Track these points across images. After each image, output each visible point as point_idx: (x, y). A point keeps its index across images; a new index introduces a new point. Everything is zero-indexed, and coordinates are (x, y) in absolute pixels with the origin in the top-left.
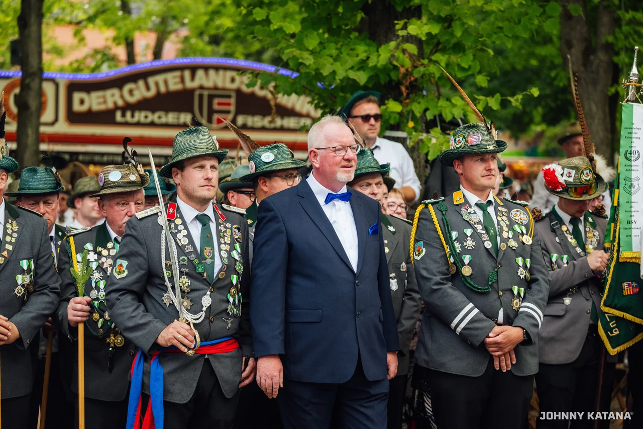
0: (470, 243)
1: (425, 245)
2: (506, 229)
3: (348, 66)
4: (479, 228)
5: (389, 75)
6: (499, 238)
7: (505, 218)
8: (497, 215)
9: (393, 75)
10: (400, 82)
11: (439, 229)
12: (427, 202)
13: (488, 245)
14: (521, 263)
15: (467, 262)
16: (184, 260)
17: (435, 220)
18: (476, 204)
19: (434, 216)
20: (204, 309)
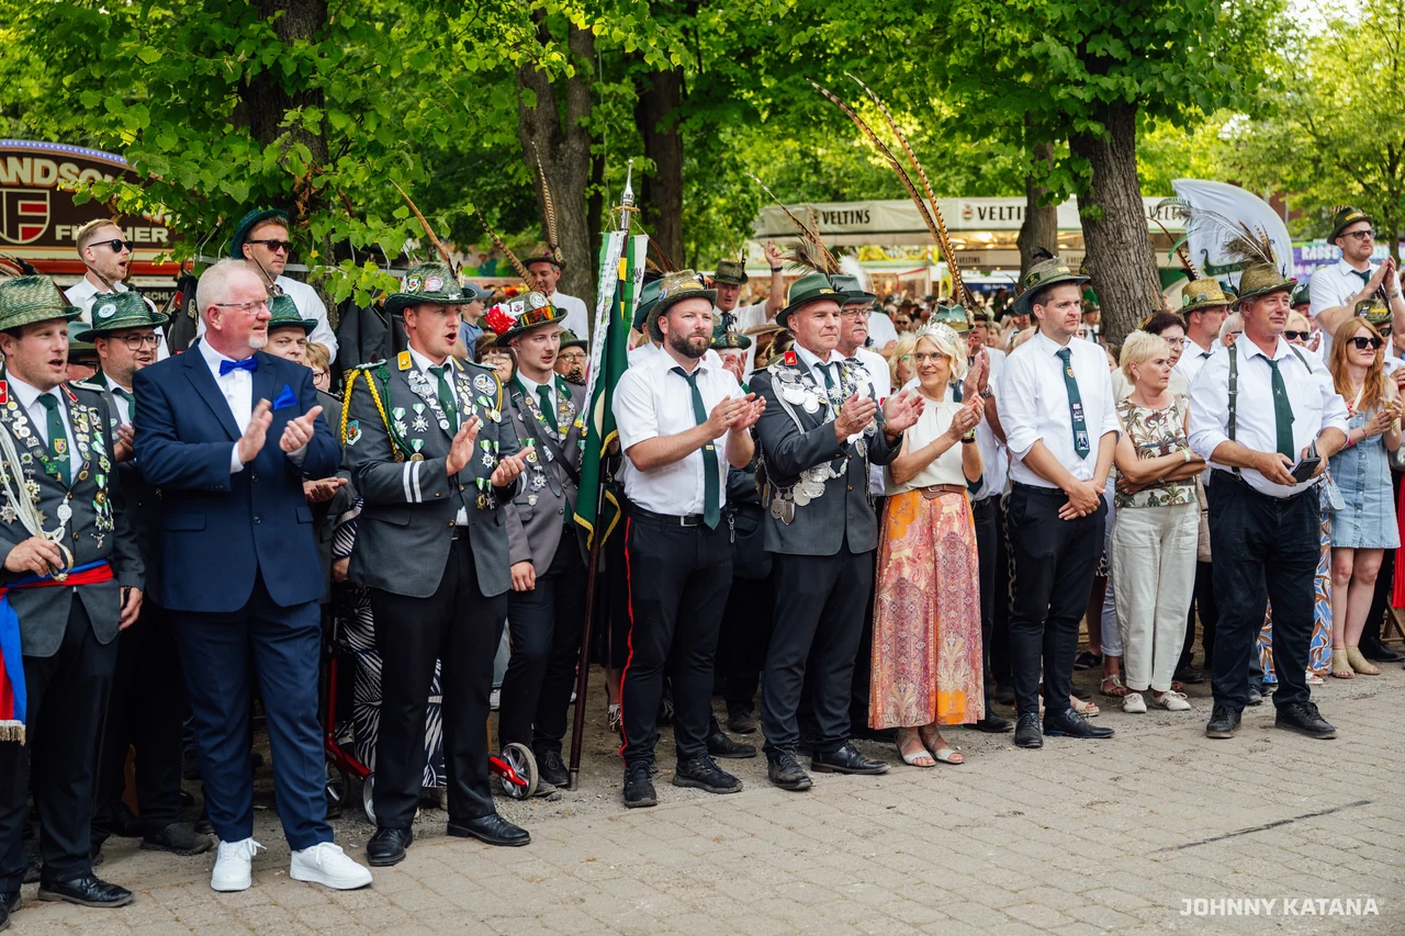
0: (420, 424)
1: (362, 425)
2: (468, 402)
3: (222, 174)
4: (433, 403)
5: (280, 186)
6: (458, 415)
7: (467, 388)
8: (456, 385)
9: (286, 186)
10: (295, 196)
11: (380, 405)
12: (364, 366)
13: (445, 425)
14: (486, 448)
15: (418, 448)
16: (27, 458)
17: (374, 392)
18: (430, 369)
19: (372, 388)
20: (63, 524)
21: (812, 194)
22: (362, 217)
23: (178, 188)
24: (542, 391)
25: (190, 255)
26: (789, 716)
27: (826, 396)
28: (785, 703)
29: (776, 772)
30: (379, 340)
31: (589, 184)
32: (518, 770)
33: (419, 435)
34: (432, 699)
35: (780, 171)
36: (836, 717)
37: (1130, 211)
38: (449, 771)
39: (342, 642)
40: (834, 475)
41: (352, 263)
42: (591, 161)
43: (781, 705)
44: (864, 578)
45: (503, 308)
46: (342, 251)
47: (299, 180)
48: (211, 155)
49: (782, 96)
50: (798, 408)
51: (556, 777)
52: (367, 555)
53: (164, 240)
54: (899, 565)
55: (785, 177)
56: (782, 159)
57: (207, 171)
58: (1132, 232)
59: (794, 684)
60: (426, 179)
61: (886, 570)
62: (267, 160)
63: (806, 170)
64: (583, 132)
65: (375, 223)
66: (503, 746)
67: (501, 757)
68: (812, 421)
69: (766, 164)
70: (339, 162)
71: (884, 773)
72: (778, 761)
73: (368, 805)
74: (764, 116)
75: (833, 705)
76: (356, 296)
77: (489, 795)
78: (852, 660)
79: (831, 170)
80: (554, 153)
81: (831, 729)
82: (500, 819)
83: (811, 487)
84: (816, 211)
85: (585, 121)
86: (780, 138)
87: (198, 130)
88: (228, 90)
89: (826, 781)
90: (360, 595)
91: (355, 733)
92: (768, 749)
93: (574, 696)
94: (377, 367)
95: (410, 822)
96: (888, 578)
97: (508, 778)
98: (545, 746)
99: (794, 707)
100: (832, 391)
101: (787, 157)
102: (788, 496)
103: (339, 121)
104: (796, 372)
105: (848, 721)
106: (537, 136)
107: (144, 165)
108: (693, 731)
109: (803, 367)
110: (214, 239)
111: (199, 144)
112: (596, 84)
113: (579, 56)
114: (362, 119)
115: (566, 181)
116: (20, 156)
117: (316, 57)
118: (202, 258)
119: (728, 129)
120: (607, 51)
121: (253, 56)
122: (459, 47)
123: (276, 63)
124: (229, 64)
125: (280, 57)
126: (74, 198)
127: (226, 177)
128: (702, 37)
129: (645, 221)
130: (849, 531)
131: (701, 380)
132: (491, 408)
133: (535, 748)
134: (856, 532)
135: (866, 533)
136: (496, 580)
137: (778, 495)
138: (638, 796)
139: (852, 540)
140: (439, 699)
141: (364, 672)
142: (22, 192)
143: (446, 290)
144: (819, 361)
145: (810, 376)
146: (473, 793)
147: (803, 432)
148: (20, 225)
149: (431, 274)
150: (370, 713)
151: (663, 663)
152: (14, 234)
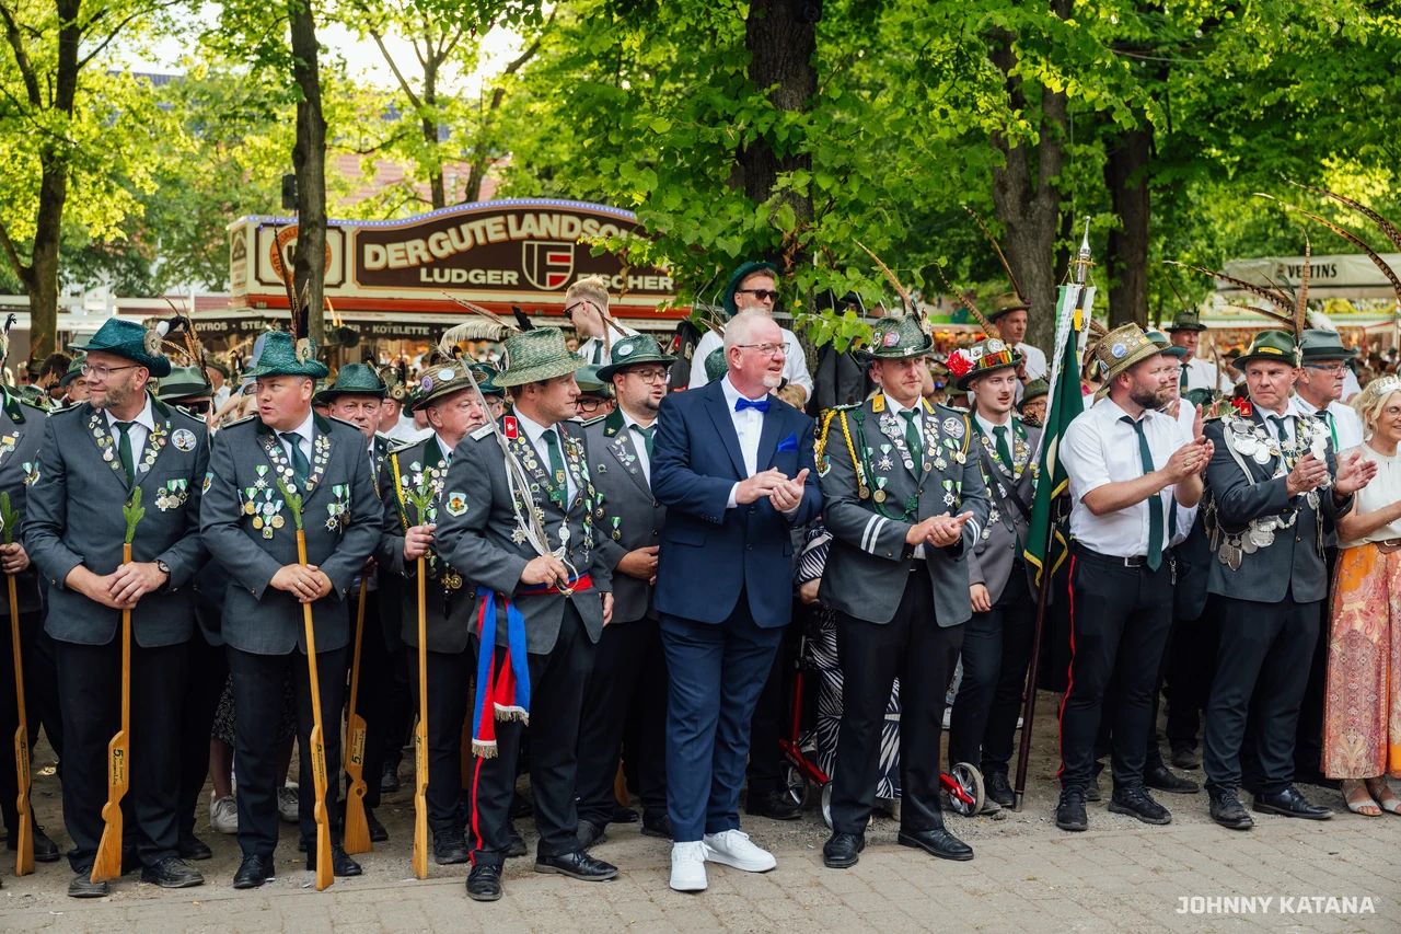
0: (886, 463)
1: (833, 460)
2: (933, 444)
4: (900, 443)
6: (923, 457)
7: (934, 431)
8: (924, 427)
9: (774, 241)
10: (783, 251)
11: (850, 444)
12: (839, 407)
13: (909, 465)
14: (949, 487)
15: (881, 485)
16: (535, 488)
17: (846, 431)
18: (899, 413)
19: (845, 428)
20: (564, 543)
21: (1278, 249)
22: (842, 269)
23: (680, 243)
24: (998, 432)
25: (688, 302)
26: (1233, 754)
27: (1278, 448)
28: (1226, 743)
29: (1217, 809)
30: (854, 383)
31: (1058, 238)
32: (966, 788)
33: (884, 473)
34: (887, 717)
35: (1247, 226)
36: (1278, 760)
38: (904, 785)
39: (808, 658)
40: (1283, 525)
41: (831, 311)
42: (1060, 216)
43: (1223, 744)
44: (1312, 626)
45: (963, 353)
46: (823, 301)
47: (787, 236)
48: (710, 213)
49: (1250, 155)
50: (1248, 459)
51: (1002, 798)
53: (670, 288)
54: (1350, 617)
55: (1252, 231)
56: (1250, 214)
57: (706, 228)
59: (1236, 725)
60: (903, 234)
61: (1336, 621)
62: (758, 220)
63: (1273, 224)
64: (1053, 191)
65: (854, 274)
66: (953, 763)
67: (951, 774)
68: (1263, 473)
69: (1233, 219)
70: (824, 219)
71: (1328, 819)
72: (1219, 798)
73: (826, 811)
74: (1231, 174)
75: (1276, 747)
76: (836, 342)
77: (939, 810)
78: (1298, 706)
79: (1297, 226)
80: (1025, 210)
81: (1273, 771)
82: (947, 833)
83: (1262, 535)
84: (1281, 265)
85: (1055, 180)
86: (1248, 195)
87: (699, 191)
88: (726, 155)
89: (1266, 823)
90: (825, 619)
91: (819, 743)
92: (1209, 786)
93: (1021, 721)
94: (853, 408)
95: (863, 830)
96: (1339, 628)
97: (956, 795)
98: (993, 768)
99: (1237, 747)
100: (1285, 444)
101: (1254, 212)
102: (1236, 542)
103: (824, 183)
104: (1250, 423)
105: (1292, 764)
106: (1009, 195)
107: (652, 222)
108: (1130, 762)
109: (1257, 418)
110: (710, 288)
111: (699, 203)
112: (1066, 146)
113: (1051, 120)
114: (846, 181)
115: (1036, 236)
116: (550, 213)
117: (806, 126)
118: (698, 306)
119: (1195, 185)
120: (1079, 114)
121: (751, 125)
122: (936, 113)
123: (771, 131)
124: (731, 132)
125: (773, 125)
126: (591, 251)
127: (723, 234)
128: (1172, 99)
129: (1111, 274)
130: (1294, 581)
131: (1146, 427)
132: (956, 450)
133: (982, 770)
134: (1301, 582)
135: (1313, 583)
136: (951, 612)
137: (1226, 541)
138: (1069, 818)
139: (1296, 590)
140: (896, 717)
141: (829, 688)
142: (550, 244)
143: (902, 344)
144: (1273, 413)
145: (1264, 428)
146: (923, 807)
147: (1252, 482)
148: (549, 274)
149: (891, 328)
150: (833, 726)
151: (1101, 694)
152: (542, 281)
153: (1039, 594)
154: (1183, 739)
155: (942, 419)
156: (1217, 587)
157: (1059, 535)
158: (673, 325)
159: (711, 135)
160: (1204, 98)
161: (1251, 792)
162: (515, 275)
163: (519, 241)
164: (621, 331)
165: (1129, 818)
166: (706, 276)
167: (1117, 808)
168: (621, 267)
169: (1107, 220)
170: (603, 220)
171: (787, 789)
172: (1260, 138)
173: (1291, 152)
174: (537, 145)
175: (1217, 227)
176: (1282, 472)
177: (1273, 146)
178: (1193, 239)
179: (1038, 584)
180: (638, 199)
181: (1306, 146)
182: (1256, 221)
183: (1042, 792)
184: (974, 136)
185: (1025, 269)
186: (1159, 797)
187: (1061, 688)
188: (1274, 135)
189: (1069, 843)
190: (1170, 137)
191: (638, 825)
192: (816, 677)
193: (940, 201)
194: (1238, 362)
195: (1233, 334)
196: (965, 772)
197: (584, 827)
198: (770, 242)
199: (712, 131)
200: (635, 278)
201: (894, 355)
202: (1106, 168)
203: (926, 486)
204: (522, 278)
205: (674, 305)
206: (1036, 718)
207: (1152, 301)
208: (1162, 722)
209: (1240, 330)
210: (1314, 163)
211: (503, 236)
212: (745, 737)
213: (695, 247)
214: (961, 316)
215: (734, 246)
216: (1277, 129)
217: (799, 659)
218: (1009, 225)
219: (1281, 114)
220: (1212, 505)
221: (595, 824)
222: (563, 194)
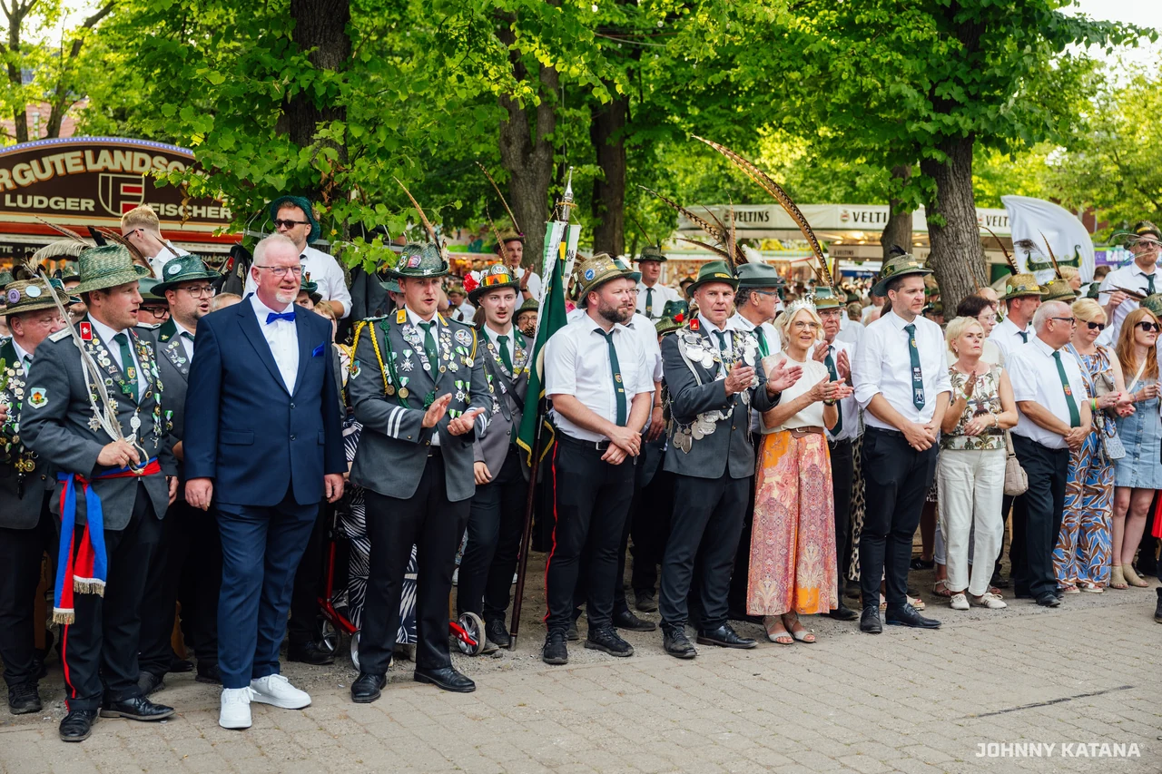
0: (407, 365)
1: (362, 364)
2: (447, 351)
4: (419, 349)
6: (439, 361)
7: (447, 340)
8: (440, 337)
9: (314, 179)
10: (321, 188)
11: (377, 349)
12: (368, 319)
13: (427, 367)
14: (460, 386)
15: (404, 383)
16: (109, 382)
17: (374, 339)
18: (419, 324)
19: (373, 336)
20: (135, 431)
21: (726, 198)
22: (372, 205)
23: (233, 177)
24: (502, 340)
25: (240, 229)
26: (682, 599)
27: (719, 355)
28: (677, 590)
29: (669, 644)
30: (381, 300)
32: (471, 633)
33: (406, 374)
34: (407, 576)
35: (703, 179)
36: (717, 603)
37: (965, 220)
38: (419, 632)
39: (340, 529)
40: (723, 418)
41: (362, 240)
42: (554, 167)
43: (674, 591)
46: (356, 230)
47: (324, 175)
48: (259, 154)
49: (703, 121)
50: (697, 364)
51: (500, 640)
52: (363, 464)
53: (228, 217)
54: (770, 488)
55: (706, 184)
56: (704, 170)
57: (256, 167)
58: (967, 236)
59: (684, 576)
60: (422, 177)
61: (759, 491)
62: (302, 159)
63: (722, 179)
64: (548, 145)
65: (382, 209)
66: (460, 613)
67: (458, 623)
68: (709, 375)
69: (691, 173)
70: (356, 162)
71: (753, 648)
72: (671, 634)
73: (355, 655)
75: (715, 593)
76: (365, 264)
77: (447, 651)
78: (732, 559)
79: (741, 180)
80: (525, 160)
81: (715, 611)
82: (454, 671)
83: (705, 426)
84: (728, 211)
85: (550, 137)
87: (250, 135)
88: (275, 105)
89: (708, 652)
90: (355, 496)
91: (350, 599)
92: (663, 625)
93: (516, 576)
94: (380, 320)
95: (386, 670)
96: (761, 497)
97: (463, 639)
98: (493, 617)
99: (685, 594)
100: (725, 353)
101: (708, 169)
102: (688, 431)
103: (356, 132)
104: (697, 336)
105: (727, 605)
106: (512, 148)
107: (208, 160)
108: (601, 607)
109: (703, 332)
110: (259, 218)
111: (250, 146)
112: (559, 109)
113: (547, 87)
114: (375, 131)
115: (534, 182)
116: (124, 149)
117: (340, 83)
118: (249, 233)
119: (661, 146)
120: (570, 84)
121: (294, 80)
122: (453, 79)
123: (311, 87)
124: (277, 86)
125: (313, 82)
126: (155, 183)
127: (270, 172)
128: (643, 75)
129: (595, 215)
130: (731, 461)
131: (615, 338)
132: (465, 356)
133: (485, 617)
134: (736, 462)
135: (744, 463)
136: (459, 489)
137: (679, 429)
138: (553, 655)
139: (732, 469)
140: (413, 576)
141: (357, 553)
142: (123, 177)
143: (422, 266)
144: (717, 328)
145: (709, 340)
146: (435, 650)
147: (700, 384)
148: (122, 203)
149: (415, 253)
150: (362, 585)
151: (578, 553)
152: (116, 208)
153: (531, 474)
154: (644, 587)
155: (454, 330)
156: (671, 466)
157: (547, 424)
158: (227, 249)
159: (260, 87)
160: (668, 75)
161: (696, 629)
162: (92, 203)
163: (96, 173)
164: (173, 251)
165: (601, 652)
166: (255, 207)
167: (592, 645)
168: (183, 198)
169: (591, 170)
170: (170, 157)
171: (322, 639)
172: (711, 109)
173: (735, 122)
174: (110, 90)
175: (678, 180)
176: (722, 376)
177: (721, 116)
178: (660, 188)
179: (530, 465)
180: (197, 140)
181: (745, 117)
182: (709, 176)
183: (532, 634)
184: (485, 98)
185: (526, 208)
186: (624, 635)
187: (548, 549)
188: (721, 107)
189: (553, 674)
190: (640, 106)
191: (193, 674)
192: (347, 544)
193: (459, 151)
194: (691, 288)
195: (691, 265)
196: (469, 620)
197: (145, 677)
198: (310, 179)
199: (261, 84)
200: (199, 208)
201: (415, 274)
202: (591, 129)
203: (441, 384)
204: (97, 205)
205: (228, 231)
206: (527, 574)
207: (629, 237)
208: (628, 575)
209: (697, 262)
210: (752, 131)
211: (81, 168)
212: (286, 598)
213: (246, 182)
214: (475, 246)
215: (280, 182)
216: (724, 102)
217: (332, 529)
218: (513, 172)
219: (726, 92)
220: (668, 401)
221: (155, 675)
222: (135, 133)
